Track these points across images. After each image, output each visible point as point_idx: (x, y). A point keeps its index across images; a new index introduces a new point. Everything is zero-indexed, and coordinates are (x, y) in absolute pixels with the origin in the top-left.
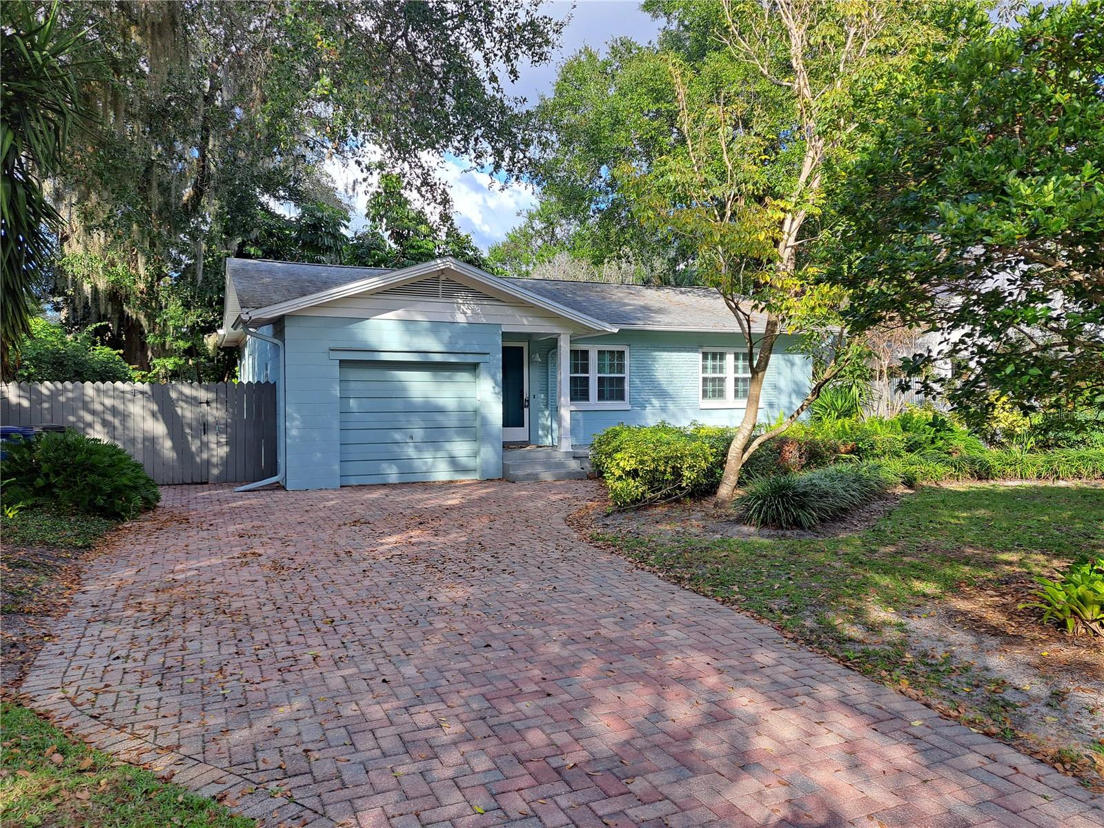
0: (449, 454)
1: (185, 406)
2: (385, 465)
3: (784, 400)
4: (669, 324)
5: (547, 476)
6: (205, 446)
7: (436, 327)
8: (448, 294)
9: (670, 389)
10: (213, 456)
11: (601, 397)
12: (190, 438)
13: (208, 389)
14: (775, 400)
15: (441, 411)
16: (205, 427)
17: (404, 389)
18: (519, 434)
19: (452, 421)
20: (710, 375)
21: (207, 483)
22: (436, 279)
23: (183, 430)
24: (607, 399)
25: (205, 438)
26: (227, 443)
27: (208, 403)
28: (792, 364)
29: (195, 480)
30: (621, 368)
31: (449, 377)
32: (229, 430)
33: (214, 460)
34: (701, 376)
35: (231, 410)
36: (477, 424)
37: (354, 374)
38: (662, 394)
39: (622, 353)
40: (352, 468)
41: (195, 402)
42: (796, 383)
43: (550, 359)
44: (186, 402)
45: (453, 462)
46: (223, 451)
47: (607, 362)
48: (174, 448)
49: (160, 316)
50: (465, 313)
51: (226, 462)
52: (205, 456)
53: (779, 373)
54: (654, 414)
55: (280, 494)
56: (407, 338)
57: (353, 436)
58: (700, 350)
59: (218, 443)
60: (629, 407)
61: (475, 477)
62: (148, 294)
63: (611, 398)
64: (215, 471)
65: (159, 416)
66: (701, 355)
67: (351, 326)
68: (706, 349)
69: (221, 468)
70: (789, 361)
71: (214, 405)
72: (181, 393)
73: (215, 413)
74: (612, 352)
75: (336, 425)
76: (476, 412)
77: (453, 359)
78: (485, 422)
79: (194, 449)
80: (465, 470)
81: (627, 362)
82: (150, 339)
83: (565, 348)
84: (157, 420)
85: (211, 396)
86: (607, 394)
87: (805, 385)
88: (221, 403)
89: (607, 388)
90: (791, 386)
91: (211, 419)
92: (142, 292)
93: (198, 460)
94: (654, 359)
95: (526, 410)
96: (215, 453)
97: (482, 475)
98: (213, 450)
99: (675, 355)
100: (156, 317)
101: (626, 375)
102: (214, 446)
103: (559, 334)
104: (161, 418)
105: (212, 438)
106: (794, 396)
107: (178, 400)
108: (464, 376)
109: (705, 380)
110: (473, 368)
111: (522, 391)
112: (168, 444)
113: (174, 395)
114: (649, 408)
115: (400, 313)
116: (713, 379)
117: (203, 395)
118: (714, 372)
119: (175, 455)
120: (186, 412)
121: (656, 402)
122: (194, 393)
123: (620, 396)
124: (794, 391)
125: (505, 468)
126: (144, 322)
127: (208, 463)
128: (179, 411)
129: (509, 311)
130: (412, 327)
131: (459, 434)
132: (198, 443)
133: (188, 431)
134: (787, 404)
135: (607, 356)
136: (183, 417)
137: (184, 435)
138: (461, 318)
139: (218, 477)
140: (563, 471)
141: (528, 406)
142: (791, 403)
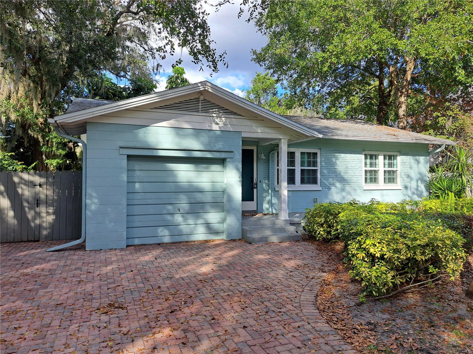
0: (206, 221)
1: (24, 187)
2: (160, 229)
3: (414, 184)
4: (346, 136)
5: (274, 239)
6: (38, 215)
7: (197, 132)
8: (206, 110)
9: (346, 177)
10: (43, 222)
11: (303, 182)
12: (27, 209)
13: (40, 176)
14: (408, 184)
15: (201, 191)
16: (38, 202)
17: (175, 176)
18: (251, 206)
19: (208, 198)
20: (369, 168)
21: (38, 241)
22: (198, 99)
23: (22, 204)
24: (306, 183)
25: (38, 209)
26: (54, 213)
27: (40, 185)
28: (418, 162)
29: (30, 238)
30: (315, 164)
31: (207, 168)
32: (55, 204)
33: (44, 225)
34: (364, 169)
35: (57, 191)
36: (225, 200)
37: (137, 165)
38: (343, 180)
39: (315, 154)
40: (136, 232)
41: (32, 185)
42: (420, 174)
43: (270, 157)
44: (25, 184)
45: (209, 227)
46: (51, 218)
47: (306, 160)
48: (15, 216)
49: (49, 136)
50: (217, 124)
51: (52, 226)
52: (37, 222)
53: (411, 168)
54: (337, 193)
55: (81, 253)
56: (177, 140)
57: (137, 210)
58: (364, 153)
59: (48, 213)
60: (320, 189)
61: (224, 237)
62: (44, 125)
63: (309, 183)
64: (45, 233)
65: (5, 194)
66: (363, 156)
67: (136, 131)
68: (367, 153)
69: (49, 230)
70: (416, 160)
71: (45, 187)
72: (21, 178)
73: (46, 192)
74: (309, 154)
75: (124, 202)
76: (224, 191)
77: (208, 155)
78: (230, 199)
79: (30, 217)
80: (217, 233)
81: (319, 160)
82: (44, 149)
83: (284, 149)
84: (4, 197)
85: (43, 180)
86: (306, 180)
87: (426, 175)
88: (50, 186)
89: (306, 176)
90: (418, 176)
91: (43, 197)
92: (41, 124)
93: (33, 225)
94: (337, 158)
95: (255, 190)
96: (45, 220)
97: (227, 237)
98: (43, 217)
99: (349, 156)
100: (47, 136)
101: (318, 168)
102: (44, 215)
103: (280, 139)
104: (6, 196)
105: (43, 209)
106: (419, 182)
107: (19, 183)
108: (215, 167)
109: (366, 171)
110: (222, 162)
111: (253, 178)
112: (11, 213)
113: (16, 179)
114: (333, 189)
115: (172, 122)
116: (371, 171)
117: (37, 179)
118: (371, 167)
119: (16, 222)
120: (25, 192)
121: (338, 185)
122: (31, 178)
123: (315, 182)
124: (419, 179)
125: (243, 232)
126: (41, 139)
127: (40, 227)
128: (20, 191)
129: (248, 123)
130: (181, 132)
131: (212, 207)
132: (32, 212)
133: (25, 204)
134: (415, 187)
135: (306, 156)
136: (23, 195)
137: (22, 208)
138: (215, 127)
139: (46, 237)
140: (285, 235)
141: (257, 188)
142: (418, 186)
